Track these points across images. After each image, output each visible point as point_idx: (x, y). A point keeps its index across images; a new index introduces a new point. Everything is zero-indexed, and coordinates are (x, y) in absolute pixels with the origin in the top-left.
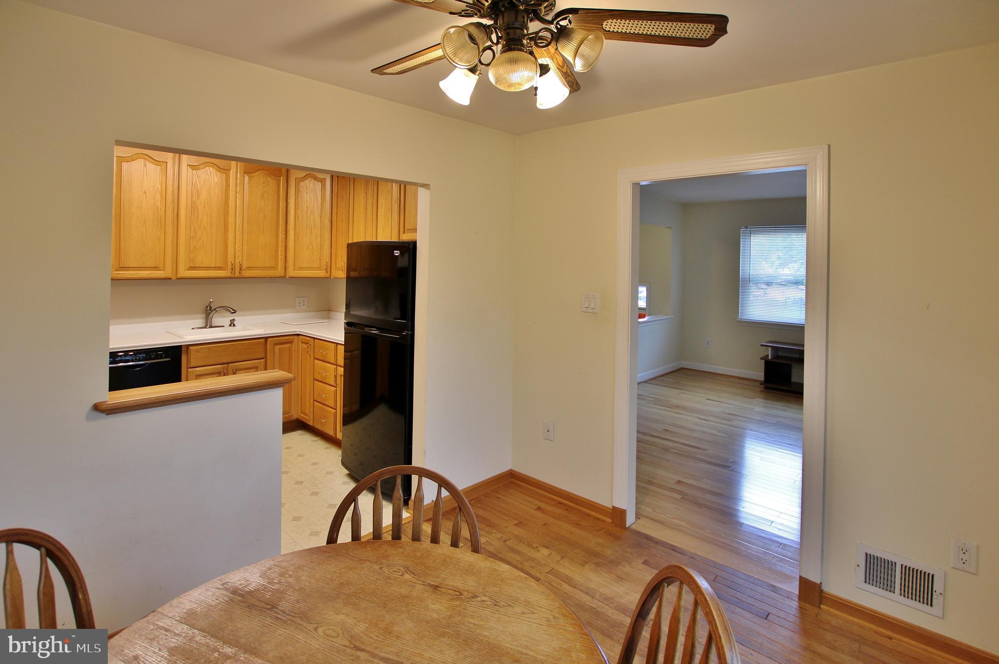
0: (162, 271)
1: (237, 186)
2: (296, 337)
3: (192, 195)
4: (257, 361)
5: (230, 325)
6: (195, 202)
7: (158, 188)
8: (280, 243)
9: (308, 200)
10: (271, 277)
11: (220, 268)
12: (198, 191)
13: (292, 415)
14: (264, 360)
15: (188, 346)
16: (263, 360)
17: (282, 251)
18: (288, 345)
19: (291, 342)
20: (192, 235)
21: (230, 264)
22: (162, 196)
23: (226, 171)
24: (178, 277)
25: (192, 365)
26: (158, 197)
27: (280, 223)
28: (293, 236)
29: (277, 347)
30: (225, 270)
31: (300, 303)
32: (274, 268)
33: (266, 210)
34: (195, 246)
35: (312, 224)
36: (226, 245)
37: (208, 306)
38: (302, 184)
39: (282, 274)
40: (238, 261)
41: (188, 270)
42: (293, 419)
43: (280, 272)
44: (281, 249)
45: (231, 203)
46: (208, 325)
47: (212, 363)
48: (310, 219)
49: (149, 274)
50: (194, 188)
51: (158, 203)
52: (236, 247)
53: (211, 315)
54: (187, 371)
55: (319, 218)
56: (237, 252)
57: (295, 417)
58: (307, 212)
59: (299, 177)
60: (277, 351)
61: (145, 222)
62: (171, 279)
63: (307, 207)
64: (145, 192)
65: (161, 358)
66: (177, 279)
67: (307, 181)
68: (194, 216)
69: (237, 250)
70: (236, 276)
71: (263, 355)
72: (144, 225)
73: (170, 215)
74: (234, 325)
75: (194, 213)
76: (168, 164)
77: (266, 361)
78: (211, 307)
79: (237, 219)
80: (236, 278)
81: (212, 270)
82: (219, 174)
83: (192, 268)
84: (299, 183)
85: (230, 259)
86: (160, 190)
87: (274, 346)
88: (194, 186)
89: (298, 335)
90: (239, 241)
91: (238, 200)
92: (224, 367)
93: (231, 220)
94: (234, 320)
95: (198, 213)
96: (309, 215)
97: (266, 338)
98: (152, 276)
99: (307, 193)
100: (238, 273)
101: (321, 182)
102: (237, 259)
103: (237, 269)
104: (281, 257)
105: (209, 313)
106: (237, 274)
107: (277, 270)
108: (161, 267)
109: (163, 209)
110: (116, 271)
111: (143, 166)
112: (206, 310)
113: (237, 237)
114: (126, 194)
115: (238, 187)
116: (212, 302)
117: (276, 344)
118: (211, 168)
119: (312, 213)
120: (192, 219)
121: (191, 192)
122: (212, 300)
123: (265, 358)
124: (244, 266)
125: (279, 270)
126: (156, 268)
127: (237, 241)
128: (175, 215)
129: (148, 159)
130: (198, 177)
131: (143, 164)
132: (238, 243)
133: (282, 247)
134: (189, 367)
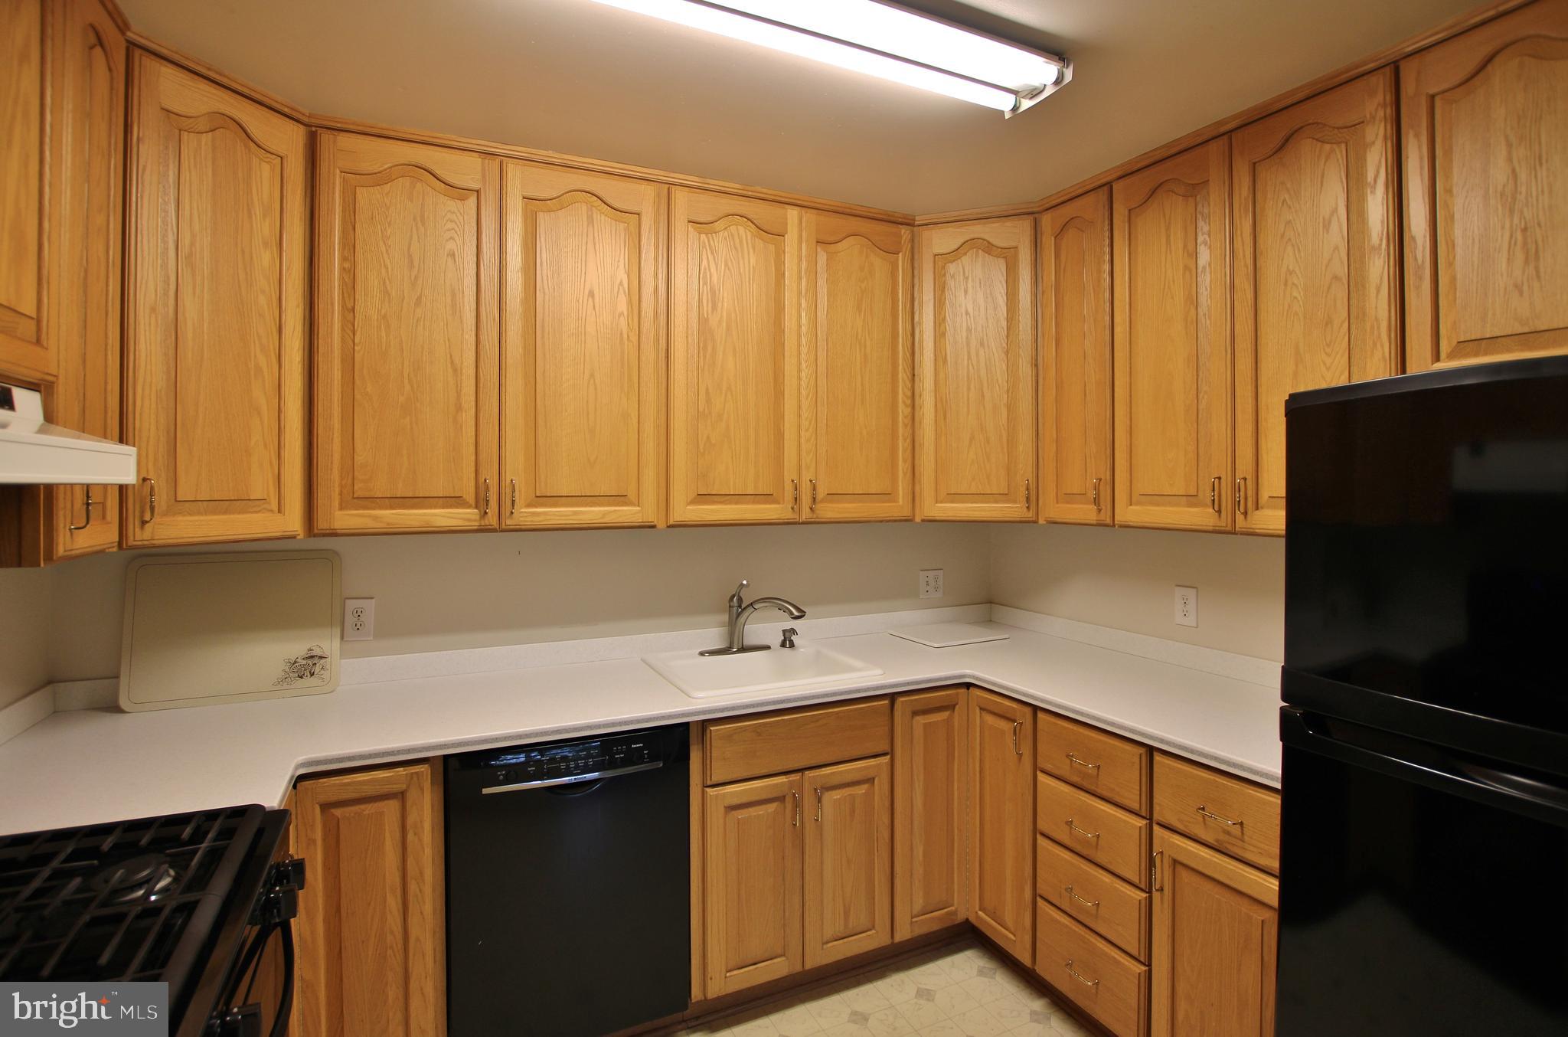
0: (635, 505)
1: (801, 279)
2: (963, 691)
3: (700, 301)
4: (872, 762)
5: (783, 645)
6: (707, 320)
7: (621, 282)
8: (901, 430)
9: (970, 310)
10: (881, 521)
11: (767, 497)
12: (713, 291)
13: (955, 913)
14: (888, 757)
15: (705, 724)
16: (886, 759)
17: (904, 451)
18: (945, 715)
19: (951, 707)
20: (701, 409)
21: (789, 487)
22: (630, 303)
23: (773, 233)
24: (671, 522)
25: (716, 779)
26: (622, 306)
27: (900, 375)
28: (933, 410)
29: (921, 720)
30: (776, 502)
31: (928, 585)
32: (888, 496)
33: (868, 343)
34: (708, 437)
35: (983, 373)
36: (779, 436)
37: (734, 596)
38: (952, 268)
39: (906, 512)
40: (806, 476)
41: (693, 502)
42: (956, 923)
43: (899, 507)
44: (902, 445)
45: (789, 323)
46: (735, 645)
47: (764, 771)
48: (978, 361)
49: (605, 514)
50: (705, 283)
51: (623, 322)
52: (803, 440)
53: (742, 619)
54: (703, 793)
55: (1003, 356)
56: (804, 454)
57: (960, 917)
58: (968, 344)
59: (941, 252)
60: (918, 732)
61: (592, 376)
62: (654, 527)
63: (969, 330)
64: (591, 294)
65: (640, 760)
66: (668, 527)
67: (965, 260)
68: (705, 357)
69: (804, 447)
70: (803, 518)
71: (884, 746)
72: (592, 381)
73: (649, 354)
74: (792, 645)
75: (705, 348)
76: (644, 218)
77: (892, 760)
78: (740, 600)
79: (804, 365)
80: (803, 523)
81: (748, 503)
82: (759, 244)
83: (703, 498)
84: (943, 267)
85: (789, 474)
86: (626, 286)
87: (913, 717)
88: (705, 277)
89: (968, 685)
90: (807, 423)
91: (803, 314)
92: (794, 781)
93: (790, 367)
94: (793, 631)
95: (714, 348)
96: (973, 353)
97: (893, 697)
98: (610, 519)
99: (966, 292)
100: (808, 510)
101: (1005, 258)
102: (804, 472)
103: (806, 500)
104: (902, 466)
105: (739, 615)
106: (806, 514)
107: (896, 501)
108: (632, 495)
109: (635, 339)
110: (529, 506)
111: (585, 224)
112: (730, 606)
113: (804, 415)
114: (547, 297)
115: (804, 281)
116: (748, 585)
117: (915, 713)
118: (741, 229)
119: (982, 344)
120: (702, 363)
121: (696, 293)
122: (745, 582)
123: (890, 753)
124: (821, 493)
125: (901, 502)
126: (620, 498)
127: (805, 424)
128: (663, 354)
129: (595, 204)
130: (712, 253)
131: (585, 219)
132: (807, 430)
133: (905, 440)
134: (709, 783)
